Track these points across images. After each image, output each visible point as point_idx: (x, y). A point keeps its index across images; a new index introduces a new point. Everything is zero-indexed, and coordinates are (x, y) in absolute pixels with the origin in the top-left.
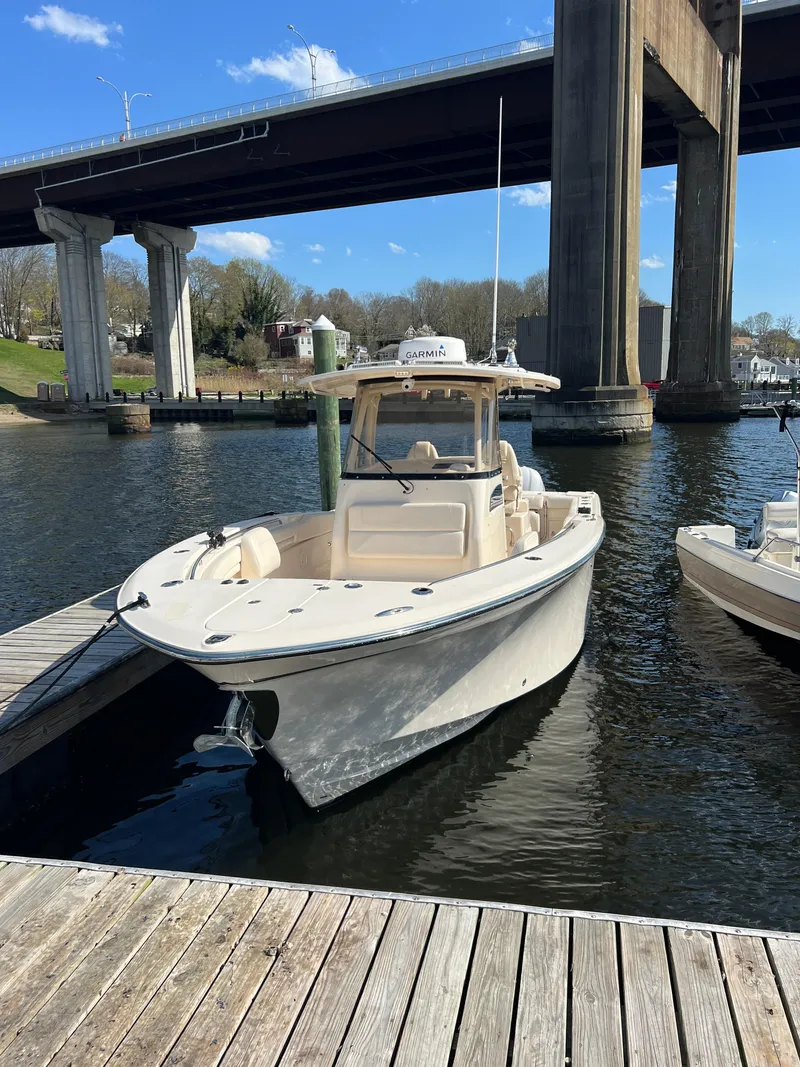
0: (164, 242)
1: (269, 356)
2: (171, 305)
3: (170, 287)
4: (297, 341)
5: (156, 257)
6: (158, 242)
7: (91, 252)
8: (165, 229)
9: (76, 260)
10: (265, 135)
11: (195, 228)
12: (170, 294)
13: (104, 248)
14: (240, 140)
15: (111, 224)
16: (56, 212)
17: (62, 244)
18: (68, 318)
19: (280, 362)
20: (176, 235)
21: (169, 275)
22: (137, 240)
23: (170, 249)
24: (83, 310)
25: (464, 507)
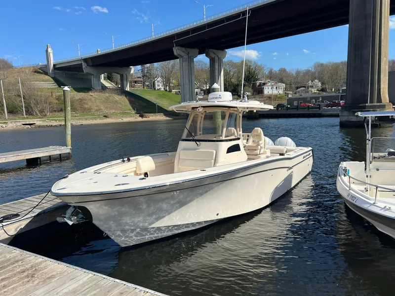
0: (215, 56)
1: (253, 94)
2: (217, 78)
3: (217, 71)
4: (263, 88)
5: (212, 61)
6: (213, 56)
7: (190, 60)
8: (215, 51)
9: (185, 64)
10: (249, 15)
11: (226, 50)
12: (217, 74)
13: (195, 59)
14: (241, 18)
15: (197, 51)
16: (179, 48)
17: (181, 59)
18: (182, 84)
19: (257, 96)
20: (219, 53)
21: (217, 67)
22: (206, 56)
23: (217, 58)
24: (187, 82)
25: (215, 152)
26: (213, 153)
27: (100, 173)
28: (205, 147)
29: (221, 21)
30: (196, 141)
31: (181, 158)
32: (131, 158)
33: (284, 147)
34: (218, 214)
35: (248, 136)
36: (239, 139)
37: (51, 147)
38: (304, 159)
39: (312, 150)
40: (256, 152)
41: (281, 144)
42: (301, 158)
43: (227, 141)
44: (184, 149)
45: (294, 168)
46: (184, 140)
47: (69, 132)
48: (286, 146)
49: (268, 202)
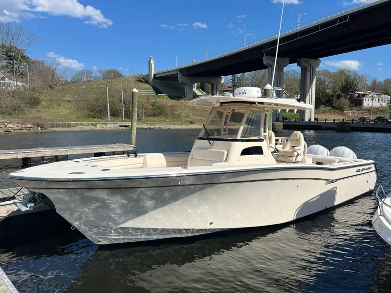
0: (307, 64)
1: (350, 106)
5: (304, 70)
6: (305, 65)
7: (280, 70)
10: (347, 20)
12: (308, 83)
14: (337, 24)
15: (288, 60)
16: (269, 57)
17: (270, 68)
19: (354, 108)
20: (312, 61)
21: (308, 76)
22: (298, 65)
23: (310, 67)
25: (226, 152)
26: (223, 153)
28: (217, 147)
30: (210, 139)
31: (193, 157)
33: (336, 157)
34: (211, 223)
36: (261, 140)
38: (359, 173)
39: (375, 164)
40: (290, 159)
41: (336, 154)
42: (353, 171)
43: (243, 141)
45: (338, 181)
46: (201, 139)
47: (134, 131)
48: (342, 157)
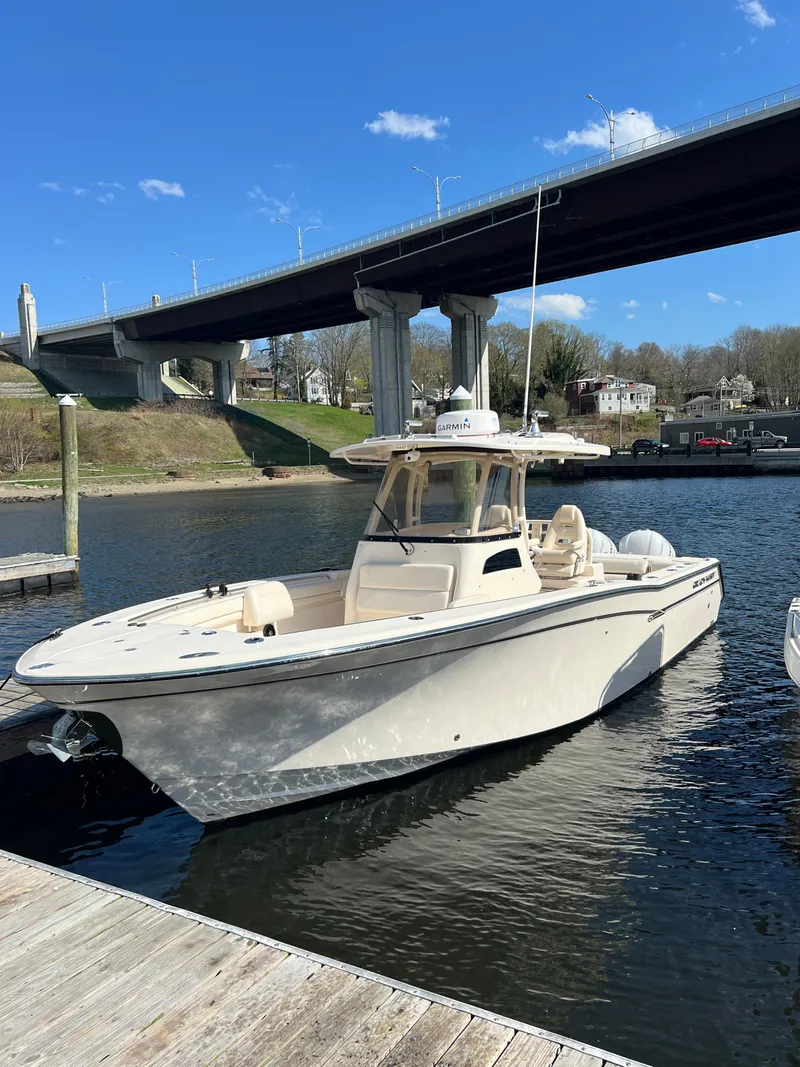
0: (468, 311)
1: (569, 414)
2: (471, 370)
3: (470, 353)
4: (597, 397)
5: (459, 325)
6: (461, 311)
7: (400, 324)
8: (469, 300)
9: (387, 334)
10: (558, 202)
11: (496, 296)
12: (470, 360)
13: (412, 321)
15: (418, 298)
16: (370, 291)
17: (375, 320)
18: (378, 386)
19: (580, 419)
20: (478, 303)
21: (470, 341)
22: (443, 311)
23: (472, 318)
24: (391, 379)
25: (452, 568)
26: (446, 572)
27: (145, 624)
28: (426, 557)
29: (482, 219)
30: (401, 540)
31: (361, 586)
32: (229, 587)
33: (641, 557)
34: (457, 738)
35: (545, 527)
36: (516, 535)
37: (25, 555)
38: (697, 589)
39: (719, 566)
40: (563, 570)
41: (634, 549)
42: (686, 588)
43: (484, 539)
44: (372, 563)
45: (668, 612)
46: (370, 538)
47: (73, 515)
48: (648, 554)
49: (594, 706)
